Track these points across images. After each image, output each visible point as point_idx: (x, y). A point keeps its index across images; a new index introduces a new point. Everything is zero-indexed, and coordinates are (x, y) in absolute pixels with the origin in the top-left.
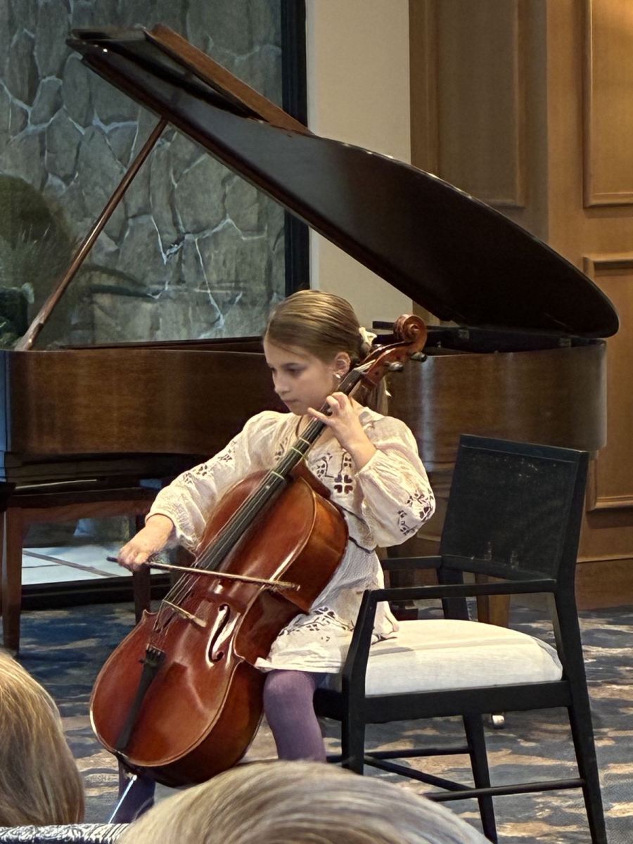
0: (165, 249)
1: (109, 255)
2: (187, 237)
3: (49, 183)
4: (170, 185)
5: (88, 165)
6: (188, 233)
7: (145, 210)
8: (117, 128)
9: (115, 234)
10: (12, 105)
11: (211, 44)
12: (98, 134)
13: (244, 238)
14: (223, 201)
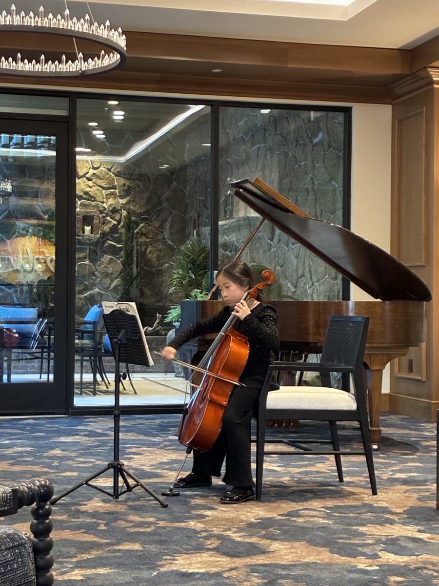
0: (309, 288)
1: (292, 292)
2: (315, 283)
3: (277, 268)
4: (310, 265)
5: (287, 261)
6: (315, 282)
7: (303, 275)
8: (296, 246)
9: (295, 285)
10: (267, 242)
11: (324, 212)
12: (290, 250)
13: (331, 282)
14: (325, 269)
